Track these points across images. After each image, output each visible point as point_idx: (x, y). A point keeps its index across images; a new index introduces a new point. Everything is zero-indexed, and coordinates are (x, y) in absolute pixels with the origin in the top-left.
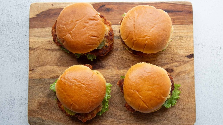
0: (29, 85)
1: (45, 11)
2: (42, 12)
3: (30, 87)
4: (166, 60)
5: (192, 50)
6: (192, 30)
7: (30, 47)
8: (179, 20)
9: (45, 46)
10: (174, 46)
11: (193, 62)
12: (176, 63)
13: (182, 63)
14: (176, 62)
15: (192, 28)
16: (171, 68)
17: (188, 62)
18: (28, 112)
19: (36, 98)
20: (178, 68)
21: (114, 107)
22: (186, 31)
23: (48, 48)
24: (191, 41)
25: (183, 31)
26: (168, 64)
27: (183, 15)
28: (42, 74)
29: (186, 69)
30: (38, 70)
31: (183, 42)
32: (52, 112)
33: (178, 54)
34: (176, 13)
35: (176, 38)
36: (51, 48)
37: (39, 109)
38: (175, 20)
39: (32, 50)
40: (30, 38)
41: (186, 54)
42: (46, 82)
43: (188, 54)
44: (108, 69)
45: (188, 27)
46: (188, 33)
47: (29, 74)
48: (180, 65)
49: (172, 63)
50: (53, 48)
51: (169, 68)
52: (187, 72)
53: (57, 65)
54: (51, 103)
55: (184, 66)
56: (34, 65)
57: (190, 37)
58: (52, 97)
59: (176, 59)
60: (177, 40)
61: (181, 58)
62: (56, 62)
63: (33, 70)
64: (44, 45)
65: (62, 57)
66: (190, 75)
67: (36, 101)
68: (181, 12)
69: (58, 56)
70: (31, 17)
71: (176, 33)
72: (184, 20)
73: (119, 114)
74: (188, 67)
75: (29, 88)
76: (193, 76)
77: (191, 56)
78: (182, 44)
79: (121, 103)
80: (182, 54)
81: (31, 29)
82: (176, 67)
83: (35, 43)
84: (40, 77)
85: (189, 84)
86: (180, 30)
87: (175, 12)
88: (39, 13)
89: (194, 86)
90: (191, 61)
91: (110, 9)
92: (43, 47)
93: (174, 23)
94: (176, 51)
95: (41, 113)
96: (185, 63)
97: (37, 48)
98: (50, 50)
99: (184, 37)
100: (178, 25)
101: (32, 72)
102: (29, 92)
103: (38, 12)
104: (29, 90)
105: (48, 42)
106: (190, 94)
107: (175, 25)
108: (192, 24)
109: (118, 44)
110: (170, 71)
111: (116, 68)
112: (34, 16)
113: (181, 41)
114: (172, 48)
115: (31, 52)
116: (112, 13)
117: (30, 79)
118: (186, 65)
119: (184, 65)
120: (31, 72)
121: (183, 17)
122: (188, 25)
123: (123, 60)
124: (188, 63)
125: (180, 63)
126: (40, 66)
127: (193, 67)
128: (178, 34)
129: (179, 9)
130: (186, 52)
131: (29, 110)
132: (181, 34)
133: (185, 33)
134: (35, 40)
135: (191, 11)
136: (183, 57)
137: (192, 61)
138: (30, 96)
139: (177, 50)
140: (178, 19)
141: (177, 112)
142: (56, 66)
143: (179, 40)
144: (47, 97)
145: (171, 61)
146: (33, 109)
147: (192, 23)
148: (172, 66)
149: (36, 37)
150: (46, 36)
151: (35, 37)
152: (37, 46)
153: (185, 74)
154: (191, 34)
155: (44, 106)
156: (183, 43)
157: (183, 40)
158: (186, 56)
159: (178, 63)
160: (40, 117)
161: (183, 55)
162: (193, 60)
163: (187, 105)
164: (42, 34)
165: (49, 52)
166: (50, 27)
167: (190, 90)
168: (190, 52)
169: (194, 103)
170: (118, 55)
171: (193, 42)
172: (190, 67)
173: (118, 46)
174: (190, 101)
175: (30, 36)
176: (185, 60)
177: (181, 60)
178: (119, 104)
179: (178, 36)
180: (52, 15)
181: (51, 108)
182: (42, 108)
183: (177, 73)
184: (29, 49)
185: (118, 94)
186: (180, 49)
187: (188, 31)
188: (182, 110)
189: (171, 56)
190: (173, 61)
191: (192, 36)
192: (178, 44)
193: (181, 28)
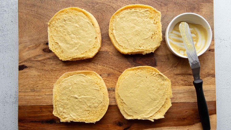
4: (51, 62)
5: (20, 75)
6: (19, 99)
7: (214, 78)
8: (35, 111)
10: (41, 79)
11: (19, 61)
12: (39, 59)
13: (33, 59)
14: (39, 61)
15: (19, 101)
16: (46, 53)
17: (25, 61)
20: (38, 54)
21: (113, 7)
22: (28, 98)
24: (21, 86)
25: (31, 97)
26: (49, 58)
27: (30, 117)
29: (28, 52)
31: (31, 85)
33: (36, 69)
34: (38, 120)
35: (39, 90)
36: (189, 76)
37: (201, 4)
38: (39, 111)
39: (211, 75)
40: (214, 89)
41: (28, 71)
43: (25, 70)
45: (24, 102)
46: (25, 96)
47: (214, 45)
48: (35, 57)
49: (44, 60)
50: (187, 76)
51: (48, 53)
52: (27, 49)
55: (31, 56)
56: (208, 56)
57: (23, 91)
59: (39, 64)
60: (38, 86)
61: (33, 65)
63: (210, 50)
66: (23, 45)
67: (204, 13)
68: (32, 122)
71: (39, 96)
72: (29, 111)
74: (26, 55)
76: (21, 45)
77: (21, 68)
78: (32, 83)
79: (104, 12)
80: (32, 70)
81: (214, 100)
82: (40, 55)
83: (208, 83)
85: (25, 34)
86: (33, 99)
87: (39, 122)
89: (19, 32)
90: (22, 62)
91: (117, 125)
93: (40, 108)
94: (39, 74)
96: (29, 60)
97: (205, 76)
98: (190, 74)
99: (29, 91)
100: (35, 105)
102: (213, 23)
104: (213, 27)
105: (192, 84)
106: (24, 24)
107: (40, 105)
108: (19, 106)
109: (108, 82)
110: (46, 50)
111: (110, 53)
112: (211, 116)
113: (33, 85)
114: (44, 77)
115: (212, 72)
116: (115, 120)
117: (213, 39)
118: (28, 57)
119: (30, 56)
120: (212, 48)
121: (30, 115)
122: (23, 105)
123: (101, 63)
124: (26, 59)
125: (35, 59)
127: (19, 54)
128: (36, 94)
129: (34, 124)
130: (28, 73)
131: (213, 3)
132: (32, 94)
133: (28, 95)
134: (209, 86)
135: (20, 122)
136: (31, 67)
138: (211, 19)
139: (38, 75)
140: (35, 113)
141: (39, 2)
143: (35, 86)
145: (45, 61)
146: (207, 4)
147: (20, 108)
148: (44, 56)
149: (207, 91)
151: (208, 90)
152: (206, 79)
153: (29, 47)
154: (21, 94)
155: (195, 8)
156: (31, 83)
157: (30, 87)
158: (27, 68)
159: (37, 59)
162: (20, 63)
163: (28, 10)
167: (24, 28)
168: (22, 73)
169: (20, 14)
170: (107, 69)
171: (19, 84)
172: (24, 54)
173: (107, 79)
174: (24, 16)
175: (214, 91)
176: (29, 63)
177: (33, 62)
178: (106, 11)
179: (37, 92)
180: (188, 118)
181: (186, 6)
182: (196, 5)
183: (39, 47)
184: (215, 76)
185: (107, 22)
186: (35, 75)
187: (25, 98)
188: (34, 6)
189: (45, 68)
190: (43, 61)
191: (20, 92)
192: (37, 82)
193: (32, 101)
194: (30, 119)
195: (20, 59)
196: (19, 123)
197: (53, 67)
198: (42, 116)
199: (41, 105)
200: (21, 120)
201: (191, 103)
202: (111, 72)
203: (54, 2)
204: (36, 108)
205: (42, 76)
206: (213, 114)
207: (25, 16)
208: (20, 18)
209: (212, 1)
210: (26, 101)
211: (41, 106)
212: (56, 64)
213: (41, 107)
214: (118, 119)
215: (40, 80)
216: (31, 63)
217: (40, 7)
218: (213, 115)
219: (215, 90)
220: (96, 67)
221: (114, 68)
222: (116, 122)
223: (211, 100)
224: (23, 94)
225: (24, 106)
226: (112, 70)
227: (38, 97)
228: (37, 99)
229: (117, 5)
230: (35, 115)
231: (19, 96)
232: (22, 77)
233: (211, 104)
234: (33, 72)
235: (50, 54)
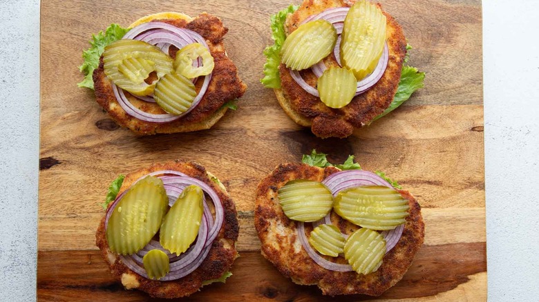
0: (482, 87)
1: (444, 290)
2: (453, 288)
3: (480, 83)
4: (115, 152)
5: (42, 180)
6: (40, 235)
7: (482, 191)
8: (76, 264)
9: (441, 193)
10: (91, 190)
11: (41, 148)
12: (88, 144)
13: (73, 144)
14: (87, 149)
15: (39, 240)
16: (103, 131)
17: (56, 148)
18: (481, 17)
19: (463, 53)
20: (84, 133)
21: (256, 30)
22: (59, 232)
23: (435, 188)
24: (44, 205)
25: (67, 232)
26: (109, 143)
27: (65, 276)
28: (449, 116)
29: (62, 129)
30: (458, 127)
31: (69, 203)
32: (418, 19)
33: (82, 167)
34: (83, 284)
35: (85, 215)
36: (427, 186)
37: (454, 26)
38: (86, 264)
39: (476, 183)
40: (482, 216)
41: (62, 171)
42: (436, 95)
43: (54, 169)
44: (270, 130)
45: (52, 243)
46: (53, 228)
47: (482, 117)
48: (77, 140)
49: (98, 146)
50: (421, 187)
51: (108, 132)
52: (59, 121)
53: (408, 142)
54: (421, 40)
55: (68, 136)
56: (469, 141)
57: (48, 216)
58: (419, 57)
59: (87, 155)
60: (83, 207)
61: (74, 158)
62: (412, 149)
63: (473, 129)
64: (444, 197)
65: (396, 162)
66: (51, 112)
67: (461, 45)
68: (69, 287)
69: (407, 166)
70: (481, 276)
71: (86, 228)
72: (63, 262)
73: (244, 12)
74: (59, 134)
75: (482, 80)
76: (45, 112)
77: (46, 164)
78: (71, 198)
79: (238, 39)
80: (71, 169)
81: (481, 240)
82: (89, 136)
83: (469, 201)
84: (454, 110)
85: (55, 88)
86: (73, 236)
87: (86, 287)
88: (460, 286)
89: (42, 83)
90: (48, 151)
91: (265, 295)
92: (448, 191)
93: (88, 255)
94: (87, 178)
95: (448, 16)
96: (65, 146)
97: (463, 187)
98: (429, 183)
99: (64, 216)
100: (78, 248)
101: (476, 122)
102: (480, 68)
103: (463, 289)
104: (482, 76)
105: (431, 204)
106: (53, 63)
107: (88, 248)
108: (39, 252)
109: (243, 197)
110: (104, 124)
111: (249, 133)
112: (475, 276)
113: (73, 204)
114: (97, 185)
115: (478, 177)
116: (259, 284)
117: (480, 103)
118: (62, 140)
119: (67, 138)
120: (478, 123)
121: (65, 273)
122: (50, 249)
123: (229, 155)
124: (56, 144)
125: (78, 145)
126: (454, 139)
127: (42, 133)
128: (80, 224)
129: (74, 293)
130: (60, 176)
131: (481, 22)
132: (70, 223)
133: (60, 227)
134: (472, 209)
135: (41, 288)
136: (68, 162)
137: (44, 150)
138: (477, 60)
139: (85, 182)
140: (78, 266)
141: (89, 15)
142: (411, 137)
143: (77, 207)
144: (432, 57)
145: (100, 150)
146: (469, 25)
147: (41, 255)
148: (99, 137)
149: (466, 219)
150: (441, 220)
151: (469, 219)
152: (464, 193)
153: (65, 116)
154: (44, 223)
155: (440, 34)
156: (67, 199)
157: (66, 208)
158: (59, 165)
159: (82, 145)
160: (449, 5)
161: (69, 167)
162: (42, 154)
163: (63, 33)
164: (451, 226)
165: (429, 177)
166: (428, 246)
167: (53, 73)
168: (48, 176)
169: (44, 41)
170: (243, 168)
171: (41, 201)
172: (52, 133)
173: (242, 192)
174: (54, 45)
175: (483, 221)
176: (63, 153)
177: (73, 152)
178: (241, 38)
179: (81, 219)
180: (424, 280)
181: (422, 28)
182: (444, 29)
183: (87, 118)
184: (484, 186)
185: (244, 64)
186: (77, 182)
187: (53, 233)
188: (76, 23)
189: (101, 165)
190: (96, 150)
191: (41, 219)
192: (81, 196)
193: (70, 240)
194: (66, 280)
195: (42, 145)
196: (38, 291)
197: (120, 164)
198: (94, 275)
199: (90, 248)
200: (44, 284)
201: (432, 246)
202: (252, 175)
203: (123, 14)
204: (78, 255)
205: (94, 183)
206: (479, 272)
207: (55, 47)
208: (44, 52)
209: (479, 19)
210: (55, 240)
211: (91, 251)
212: (127, 157)
213: (91, 255)
214: (265, 282)
215: (88, 193)
216: (67, 152)
217: (90, 26)
218: (479, 274)
219: (485, 218)
220: (218, 163)
221: (258, 167)
222: (261, 288)
223: (475, 241)
224: (49, 224)
225: (51, 252)
226: (253, 170)
227: (84, 232)
228: (82, 236)
229: (267, 25)
230: (77, 273)
231: (41, 227)
232: (47, 185)
233: (475, 250)
234: (71, 175)
235: (112, 133)
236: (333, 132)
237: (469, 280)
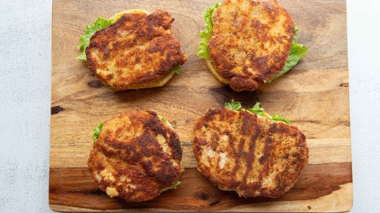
0: (347, 57)
1: (323, 195)
2: (329, 193)
3: (346, 54)
4: (101, 102)
5: (53, 121)
6: (51, 158)
7: (348, 127)
8: (75, 176)
9: (320, 129)
10: (85, 128)
11: (52, 100)
12: (83, 97)
13: (73, 97)
14: (82, 100)
15: (51, 161)
16: (93, 88)
17: (62, 100)
18: (346, 10)
19: (333, 34)
20: (80, 90)
21: (194, 21)
22: (64, 156)
23: (315, 125)
24: (54, 137)
25: (69, 155)
26: (97, 97)
27: (67, 185)
28: (325, 77)
29: (65, 87)
30: (331, 84)
31: (69, 136)
32: (302, 11)
33: (78, 112)
34: (79, 190)
35: (81, 144)
36: (310, 124)
37: (327, 16)
38: (81, 176)
39: (344, 122)
40: (348, 145)
41: (65, 115)
42: (315, 62)
43: (60, 114)
44: (203, 87)
45: (59, 163)
46: (59, 153)
47: (348, 77)
48: (76, 95)
49: (89, 99)
50: (306, 124)
51: (96, 89)
52: (64, 82)
53: (296, 94)
54: (304, 26)
55: (69, 92)
56: (339, 93)
57: (57, 145)
58: (304, 37)
59: (82, 104)
60: (79, 139)
61: (74, 107)
62: (300, 99)
63: (341, 85)
64: (322, 131)
65: (289, 108)
66: (59, 76)
68: (70, 192)
69: (296, 110)
70: (348, 186)
71: (81, 153)
72: (66, 175)
73: (185, 9)
74: (63, 91)
75: (347, 52)
76: (55, 76)
77: (55, 110)
78: (71, 133)
79: (181, 27)
80: (71, 114)
81: (349, 161)
82: (84, 92)
83: (340, 134)
84: (328, 73)
85: (62, 61)
86: (73, 158)
87: (81, 192)
88: (334, 192)
89: (53, 57)
90: (56, 102)
91: (200, 198)
92: (325, 127)
93: (82, 171)
94: (82, 119)
95: (323, 9)
96: (67, 99)
97: (335, 124)
98: (312, 122)
99: (67, 145)
100: (76, 166)
101: (343, 80)
102: (346, 44)
103: (336, 194)
104: (347, 49)
105: (315, 136)
106: (61, 45)
107: (82, 166)
108: (50, 169)
109: (186, 132)
110: (93, 84)
111: (189, 89)
112: (345, 186)
113: (73, 137)
114: (89, 124)
115: (345, 118)
116: (197, 191)
117: (346, 67)
118: (66, 95)
119: (69, 94)
120: (345, 81)
121: (68, 183)
122: (57, 167)
123: (176, 103)
124: (62, 98)
125: (76, 98)
126: (328, 92)
127: (53, 90)
128: (77, 150)
129: (73, 196)
130: (64, 118)
131: (346, 13)
132: (71, 150)
133: (64, 152)
134: (341, 139)
135: (52, 192)
136: (70, 109)
137: (54, 101)
138: (343, 38)
139: (81, 122)
140: (76, 178)
141: (83, 13)
142: (299, 91)
143: (75, 139)
144: (312, 37)
145: (91, 101)
146: (337, 15)
147: (52, 171)
148: (90, 92)
149: (338, 147)
150: (320, 147)
151: (340, 146)
152: (336, 128)
153: (68, 79)
154: (54, 150)
155: (318, 22)
156: (69, 134)
157: (68, 139)
158: (64, 111)
159: (79, 98)
160: (323, 2)
161: (70, 112)
162: (53, 104)
163: (67, 25)
164: (327, 151)
165: (312, 118)
166: (312, 165)
167: (60, 51)
168: (56, 118)
169: (54, 30)
170: (185, 113)
171: (52, 135)
172: (59, 90)
173: (185, 128)
174: (61, 32)
175: (349, 148)
176: (66, 103)
177: (73, 102)
178: (183, 26)
179: (78, 147)
180: (309, 188)
181: (305, 18)
182: (320, 18)
183: (82, 80)
184: (350, 124)
185: (186, 43)
186: (75, 122)
187: (60, 156)
188: (75, 18)
189: (91, 111)
190: (88, 101)
191: (52, 147)
192: (78, 131)
193: (71, 161)
194: (68, 187)
195: (53, 98)
196: (50, 195)
197: (104, 110)
198: (86, 184)
199: (84, 166)
200: (55, 191)
201: (314, 165)
202: (191, 117)
203: (106, 12)
204: (76, 171)
205: (86, 123)
206: (347, 183)
207: (62, 34)
208: (55, 37)
209: (344, 11)
210: (61, 161)
211: (84, 168)
212: (108, 106)
213: (84, 171)
214: (201, 189)
215: (83, 130)
216: (69, 103)
217: (84, 20)
218: (347, 184)
219: (350, 146)
220: (169, 109)
221: (195, 112)
222: (197, 193)
223: (344, 161)
224: (57, 150)
225: (58, 168)
226: (192, 114)
227: (80, 156)
228: (78, 158)
229: (201, 17)
230: (75, 182)
231: (51, 152)
232: (55, 124)
233: (344, 168)
234: (71, 117)
235: (98, 90)
236: (245, 87)
237: (340, 188)
